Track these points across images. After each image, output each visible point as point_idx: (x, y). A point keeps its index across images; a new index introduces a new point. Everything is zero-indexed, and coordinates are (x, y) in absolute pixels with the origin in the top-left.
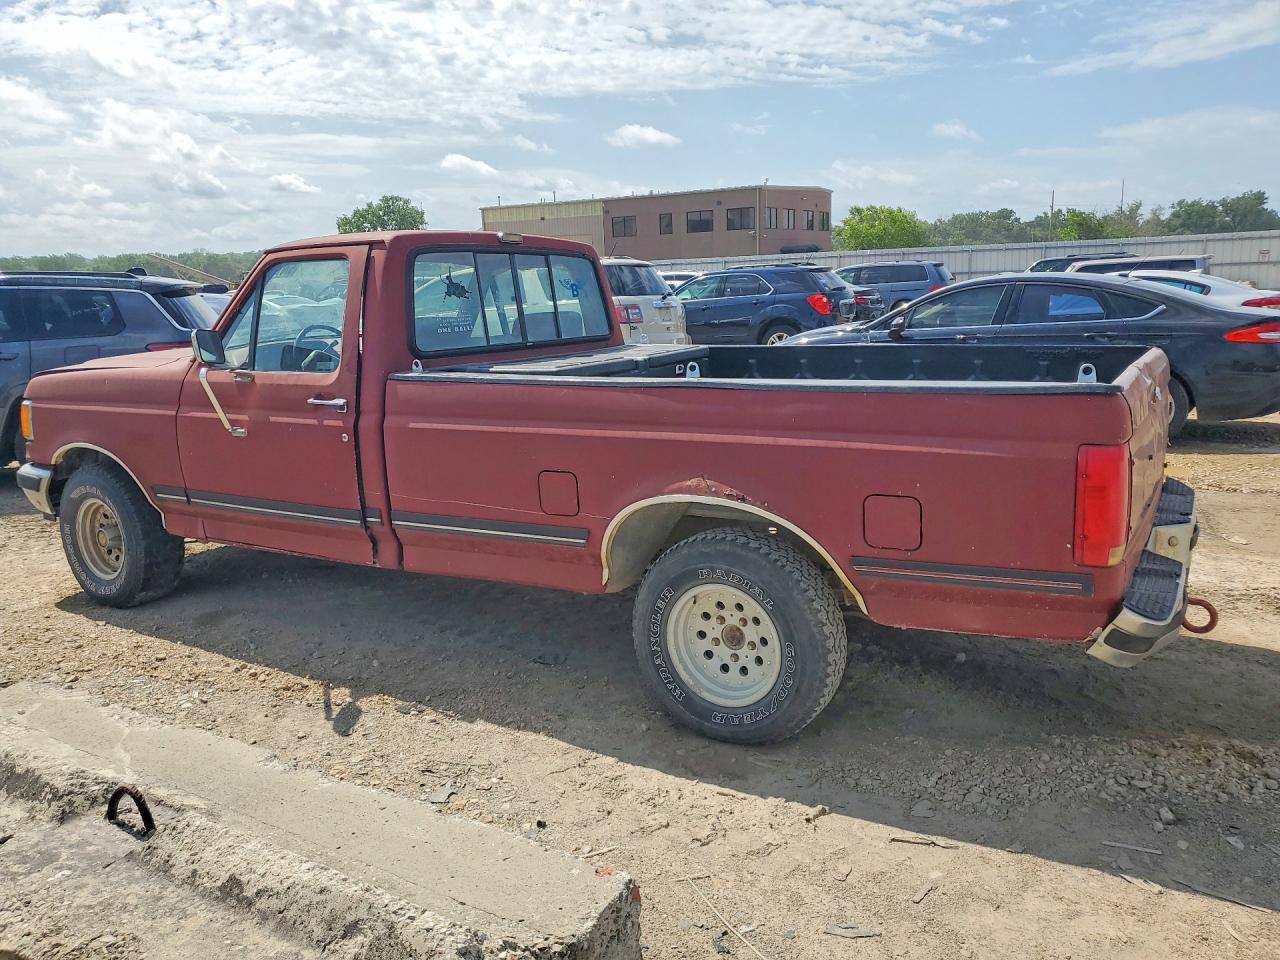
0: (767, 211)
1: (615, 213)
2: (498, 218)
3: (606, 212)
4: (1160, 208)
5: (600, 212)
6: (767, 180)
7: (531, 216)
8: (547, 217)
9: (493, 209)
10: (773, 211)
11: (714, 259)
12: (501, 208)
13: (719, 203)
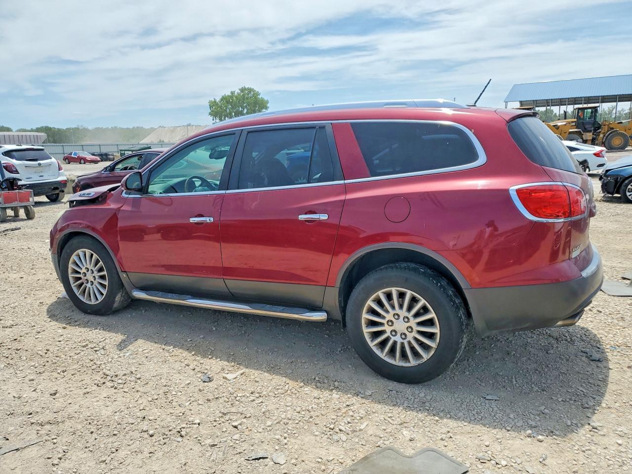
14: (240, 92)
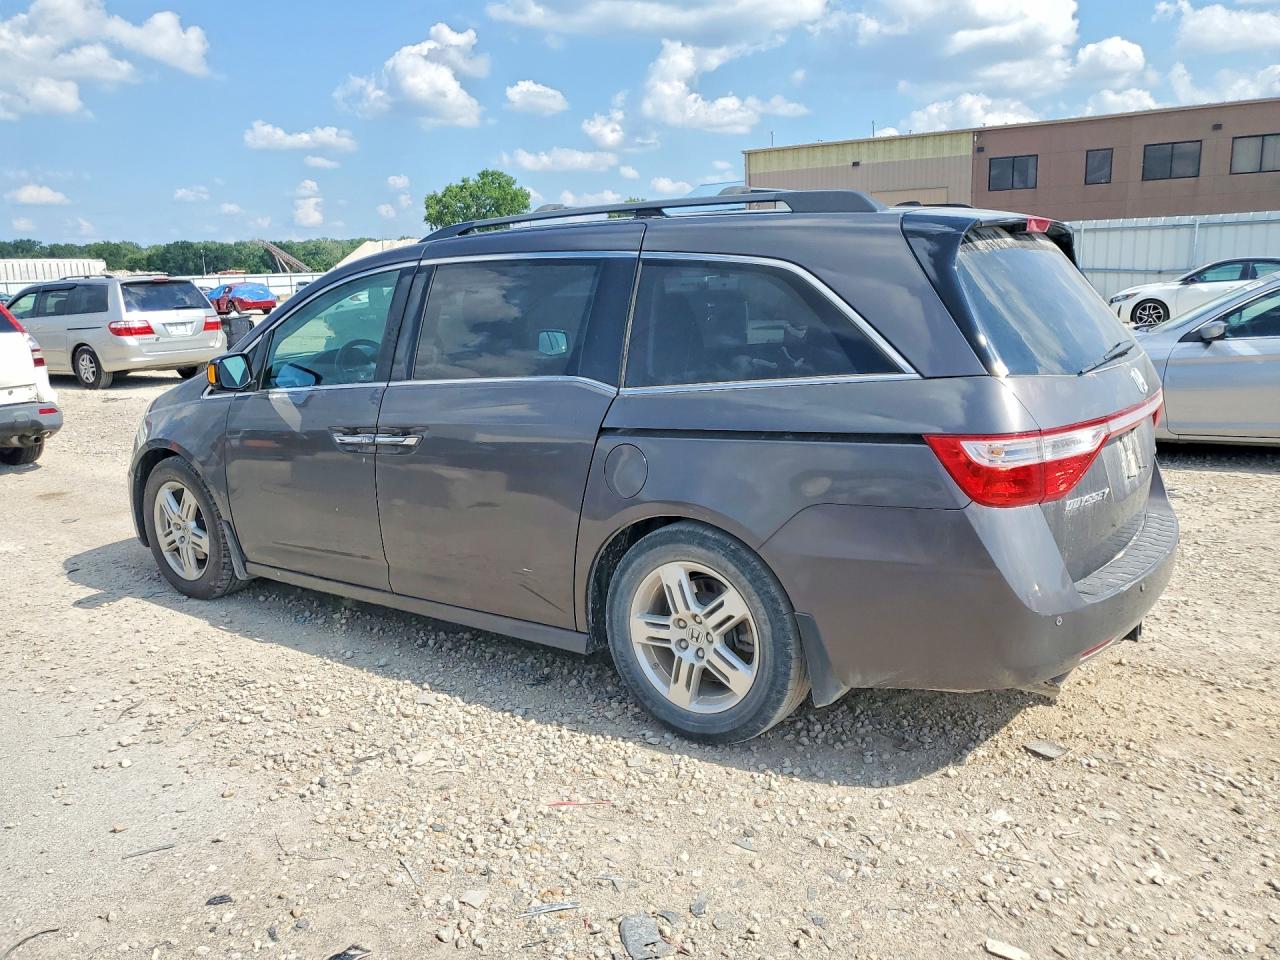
1: (995, 150)
2: (775, 165)
3: (980, 150)
5: (966, 148)
7: (833, 159)
8: (864, 161)
9: (765, 152)
11: (1176, 219)
12: (778, 150)
13: (1217, 127)
14: (477, 178)
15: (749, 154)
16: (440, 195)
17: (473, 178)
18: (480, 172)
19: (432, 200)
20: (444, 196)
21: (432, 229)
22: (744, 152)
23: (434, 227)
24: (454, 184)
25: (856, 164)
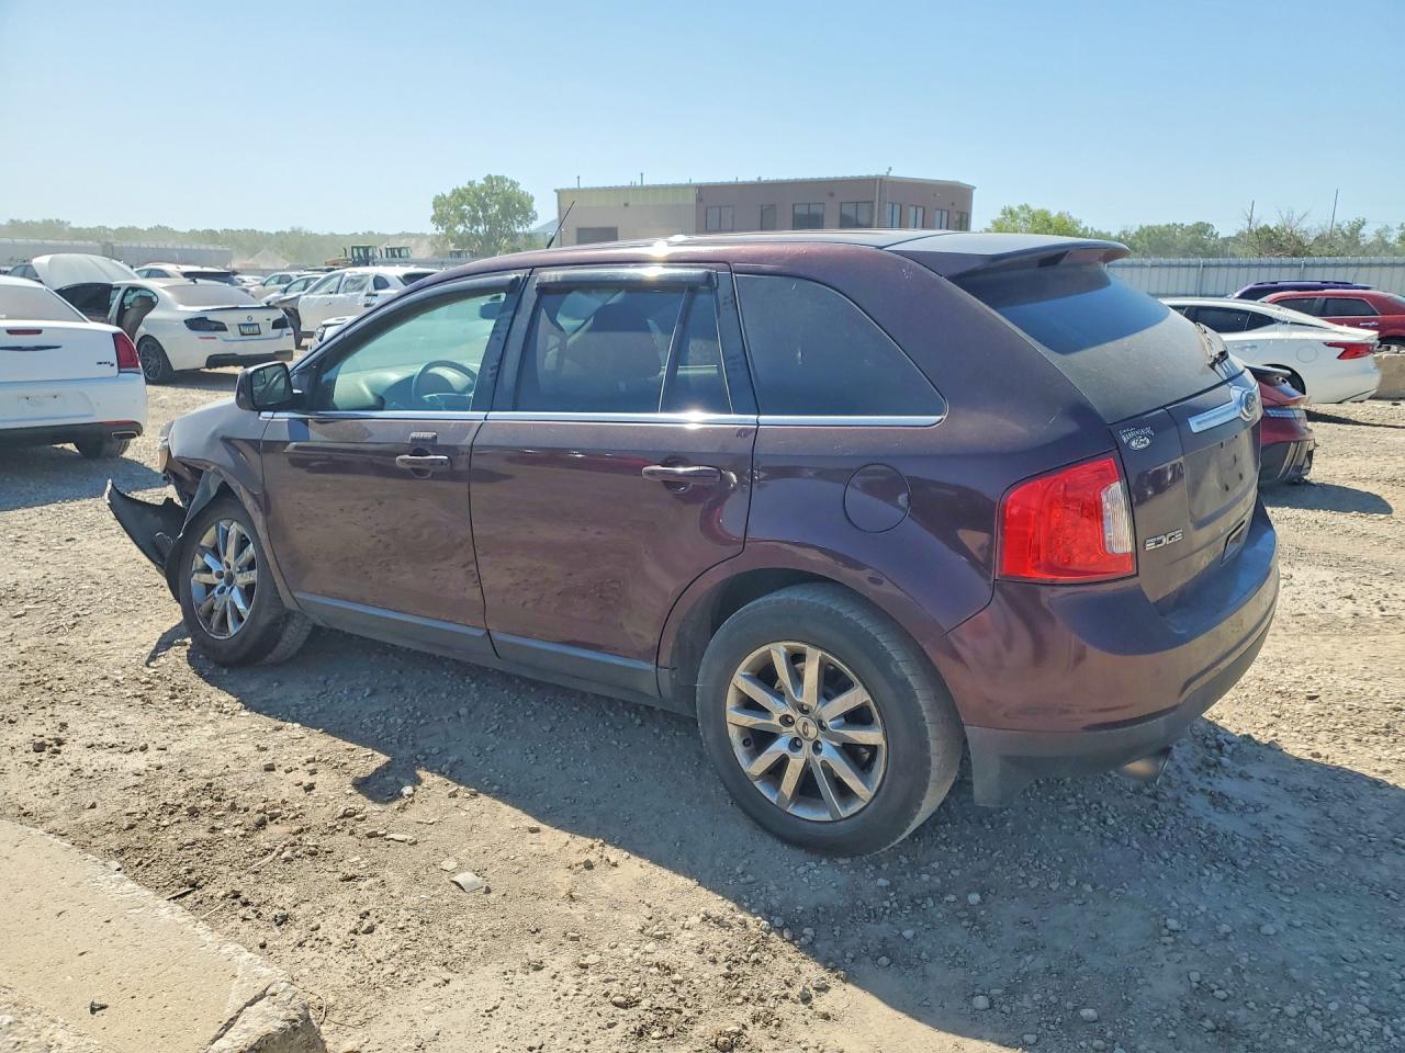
0: (888, 208)
1: (710, 200)
3: (699, 200)
4: (1387, 229)
5: (692, 200)
6: (890, 169)
7: (613, 200)
8: (631, 204)
9: (570, 191)
10: (897, 208)
12: (580, 191)
13: (832, 195)
15: (560, 193)
16: (448, 195)
17: (480, 181)
18: (485, 176)
19: (439, 202)
20: (452, 197)
21: (437, 229)
22: (556, 191)
23: (440, 228)
24: (460, 187)
25: (626, 205)
